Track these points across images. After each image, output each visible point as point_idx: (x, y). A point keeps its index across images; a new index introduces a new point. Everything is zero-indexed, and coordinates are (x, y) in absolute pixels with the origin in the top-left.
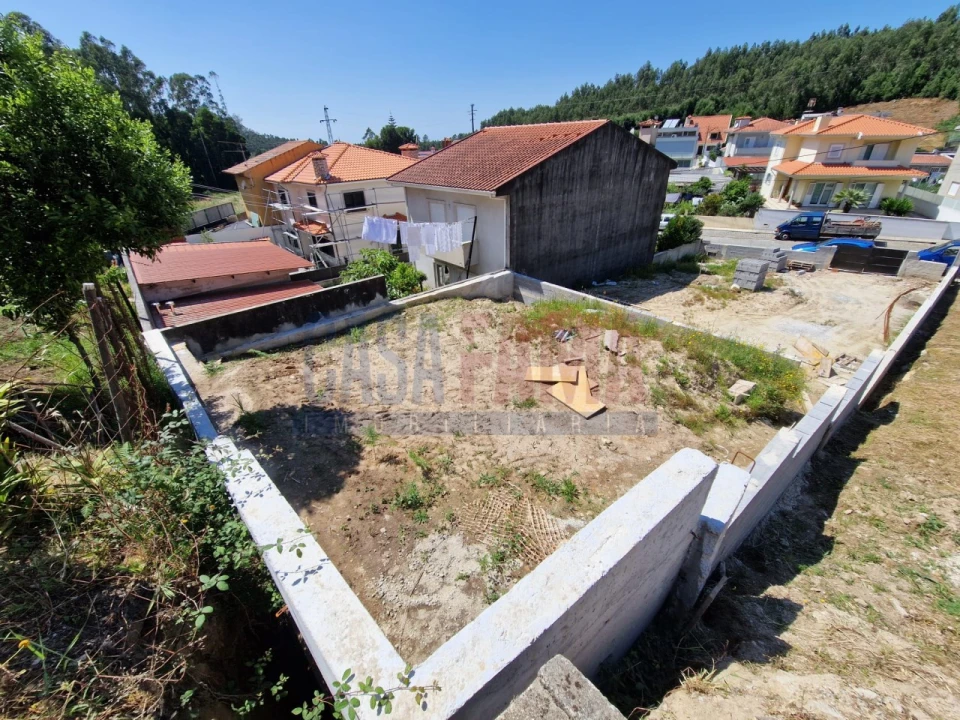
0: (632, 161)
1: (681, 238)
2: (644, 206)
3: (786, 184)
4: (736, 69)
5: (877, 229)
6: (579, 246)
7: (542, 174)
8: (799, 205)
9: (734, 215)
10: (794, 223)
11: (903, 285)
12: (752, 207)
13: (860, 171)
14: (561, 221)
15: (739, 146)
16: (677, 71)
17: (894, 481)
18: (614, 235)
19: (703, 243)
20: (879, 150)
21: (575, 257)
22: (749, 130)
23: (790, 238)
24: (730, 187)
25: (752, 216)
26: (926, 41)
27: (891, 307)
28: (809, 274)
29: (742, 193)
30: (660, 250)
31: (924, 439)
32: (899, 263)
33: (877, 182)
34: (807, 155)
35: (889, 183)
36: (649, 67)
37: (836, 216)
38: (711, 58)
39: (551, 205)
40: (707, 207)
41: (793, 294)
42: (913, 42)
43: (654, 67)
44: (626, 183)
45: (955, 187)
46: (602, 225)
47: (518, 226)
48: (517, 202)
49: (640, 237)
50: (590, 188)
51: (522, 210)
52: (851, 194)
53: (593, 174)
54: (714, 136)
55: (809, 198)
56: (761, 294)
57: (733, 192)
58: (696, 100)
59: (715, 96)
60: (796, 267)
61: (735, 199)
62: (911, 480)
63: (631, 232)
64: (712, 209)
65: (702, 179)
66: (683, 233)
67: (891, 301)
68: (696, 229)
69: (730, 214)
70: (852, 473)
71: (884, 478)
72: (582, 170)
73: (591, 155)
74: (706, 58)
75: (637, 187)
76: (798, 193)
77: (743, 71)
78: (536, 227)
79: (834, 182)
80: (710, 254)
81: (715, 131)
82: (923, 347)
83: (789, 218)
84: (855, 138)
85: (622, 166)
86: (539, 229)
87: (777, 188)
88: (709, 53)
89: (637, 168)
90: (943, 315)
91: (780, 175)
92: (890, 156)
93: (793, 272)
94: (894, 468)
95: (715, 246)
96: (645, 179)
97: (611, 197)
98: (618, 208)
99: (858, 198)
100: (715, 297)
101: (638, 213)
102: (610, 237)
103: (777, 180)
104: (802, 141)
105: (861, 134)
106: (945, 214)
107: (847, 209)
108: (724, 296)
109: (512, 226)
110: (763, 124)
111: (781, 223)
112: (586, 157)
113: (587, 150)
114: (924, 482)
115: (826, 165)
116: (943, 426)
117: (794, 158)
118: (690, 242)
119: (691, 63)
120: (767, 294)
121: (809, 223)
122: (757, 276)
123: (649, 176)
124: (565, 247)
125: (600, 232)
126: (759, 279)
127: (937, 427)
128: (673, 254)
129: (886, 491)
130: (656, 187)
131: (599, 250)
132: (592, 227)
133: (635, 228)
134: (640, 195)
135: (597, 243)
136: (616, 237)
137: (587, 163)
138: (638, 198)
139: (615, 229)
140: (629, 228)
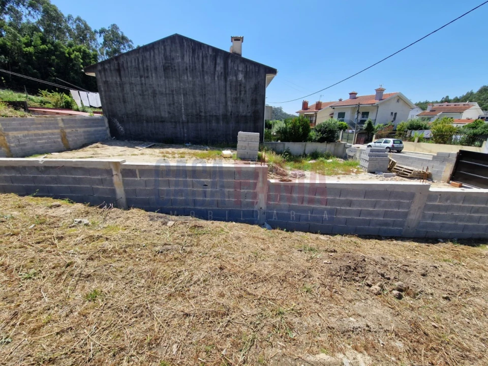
0: (209, 63)
2: (236, 99)
6: (165, 115)
7: (118, 64)
14: (142, 95)
18: (203, 114)
21: (163, 122)
39: (131, 84)
44: (208, 79)
46: (186, 105)
47: (105, 92)
50: (167, 77)
53: (168, 68)
63: (225, 115)
72: (155, 64)
73: (162, 56)
75: (222, 83)
78: (121, 95)
86: (123, 96)
89: (219, 68)
96: (231, 78)
97: (191, 86)
98: (203, 95)
101: (229, 103)
102: (199, 115)
109: (100, 91)
112: (157, 57)
113: (156, 51)
123: (236, 75)
124: (150, 113)
125: (186, 109)
131: (188, 122)
132: (176, 104)
133: (229, 114)
134: (228, 88)
135: (184, 116)
136: (205, 117)
137: (159, 60)
138: (226, 91)
139: (203, 110)
140: (221, 112)
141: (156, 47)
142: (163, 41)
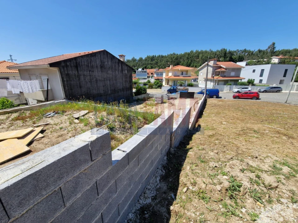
0: (117, 65)
1: (141, 92)
2: (125, 81)
3: (168, 81)
4: (154, 60)
5: (188, 89)
6: (102, 92)
7: (76, 63)
8: (171, 86)
9: (157, 88)
10: (170, 89)
11: (196, 100)
12: (160, 86)
13: (181, 77)
14: (91, 82)
15: (157, 75)
16: (141, 59)
17: (205, 157)
18: (116, 89)
19: (148, 94)
20: (184, 73)
21: (101, 96)
22: (158, 71)
23: (170, 93)
24: (155, 82)
25: (161, 88)
26: (189, 56)
27: (194, 105)
28: (175, 100)
29: (158, 83)
30: (135, 96)
31: (211, 133)
32: (194, 95)
33: (185, 80)
34: (170, 74)
35: (188, 80)
36: (134, 58)
37: (179, 87)
38: (148, 57)
39: (84, 75)
40: (150, 87)
41: (171, 104)
42: (187, 56)
43: (135, 58)
44: (117, 72)
45: (201, 81)
46: (110, 85)
47: (67, 81)
48: (64, 71)
49: (127, 91)
50: (102, 72)
51: (68, 75)
52: (181, 82)
53: (102, 67)
54: (152, 74)
55: (173, 84)
56: (163, 104)
57: (156, 83)
58: (146, 66)
59: (151, 65)
60: (172, 98)
61: (157, 85)
62: (212, 154)
63: (123, 88)
64: (151, 87)
65: (148, 81)
66: (142, 91)
67: (194, 103)
68: (145, 90)
69: (156, 88)
70: (186, 157)
71: (200, 156)
72: (96, 64)
73: (99, 60)
74: (147, 57)
75: (121, 74)
76: (170, 83)
77: (155, 60)
78: (78, 83)
79: (178, 80)
80: (151, 97)
81: (152, 72)
82: (203, 112)
83: (169, 88)
84: (179, 70)
85: (114, 66)
86: (80, 84)
87: (166, 83)
88: (148, 56)
89: (120, 68)
90: (206, 105)
91: (166, 79)
92: (187, 74)
93: (172, 100)
94: (203, 149)
95: (152, 95)
96: (124, 72)
97: (111, 76)
98: (116, 80)
99: (183, 83)
100: (150, 106)
101: (124, 83)
102: (115, 90)
103: (165, 80)
104: (168, 72)
105: (180, 69)
106: (200, 86)
107: (181, 86)
108: (153, 105)
109: (63, 81)
110: (161, 70)
111: (167, 90)
112: (97, 60)
113: (97, 57)
114: (217, 153)
115: (174, 76)
116: (215, 128)
117: (168, 75)
118: (144, 94)
119: (144, 58)
120: (165, 104)
121: (174, 89)
122: (161, 99)
123: (125, 71)
124: (95, 92)
125: (110, 88)
126: (161, 100)
127: (213, 129)
128: (140, 97)
129: (203, 164)
130: (129, 75)
131: (111, 94)
132: (106, 86)
133: (124, 88)
134: (123, 77)
135: (109, 91)
136: (117, 90)
137: (98, 62)
138: (122, 78)
139: (116, 87)
140: (121, 87)
141: (97, 55)
142: (100, 52)
